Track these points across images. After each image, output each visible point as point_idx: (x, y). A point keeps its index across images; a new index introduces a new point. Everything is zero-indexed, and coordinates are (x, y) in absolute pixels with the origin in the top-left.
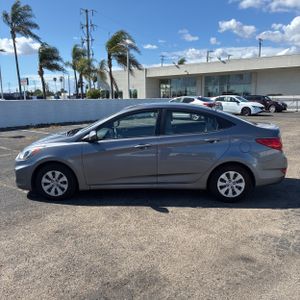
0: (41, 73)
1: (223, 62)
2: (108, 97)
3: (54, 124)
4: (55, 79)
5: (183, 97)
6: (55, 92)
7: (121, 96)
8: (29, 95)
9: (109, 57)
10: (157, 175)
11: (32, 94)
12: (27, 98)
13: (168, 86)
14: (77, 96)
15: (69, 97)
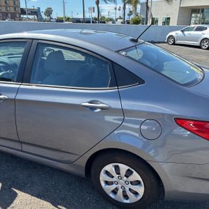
11: (96, 19)
12: (93, 22)
15: (123, 23)
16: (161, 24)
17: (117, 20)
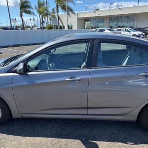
0: (21, 16)
1: (120, 9)
2: (57, 29)
3: (22, 45)
4: (31, 19)
5: (99, 29)
6: (31, 26)
7: (64, 28)
8: (17, 28)
9: (57, 7)
10: (88, 108)
11: (19, 27)
12: (16, 29)
13: (89, 23)
14: (41, 28)
15: (37, 29)
16: (67, 29)
17: (33, 27)
